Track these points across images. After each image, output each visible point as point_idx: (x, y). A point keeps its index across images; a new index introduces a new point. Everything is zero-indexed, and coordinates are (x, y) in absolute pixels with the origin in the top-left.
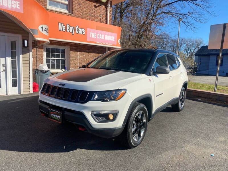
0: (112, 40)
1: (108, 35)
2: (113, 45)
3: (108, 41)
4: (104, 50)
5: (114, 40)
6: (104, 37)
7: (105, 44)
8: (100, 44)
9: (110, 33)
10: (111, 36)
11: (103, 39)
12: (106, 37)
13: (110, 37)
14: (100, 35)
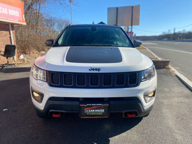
0: (17, 15)
1: (12, 9)
2: (19, 21)
3: (13, 17)
4: (7, 26)
5: (19, 15)
6: (8, 11)
7: (9, 20)
8: (4, 19)
9: (13, 7)
10: (16, 10)
11: (7, 13)
12: (10, 12)
13: (14, 11)
14: (2, 9)
